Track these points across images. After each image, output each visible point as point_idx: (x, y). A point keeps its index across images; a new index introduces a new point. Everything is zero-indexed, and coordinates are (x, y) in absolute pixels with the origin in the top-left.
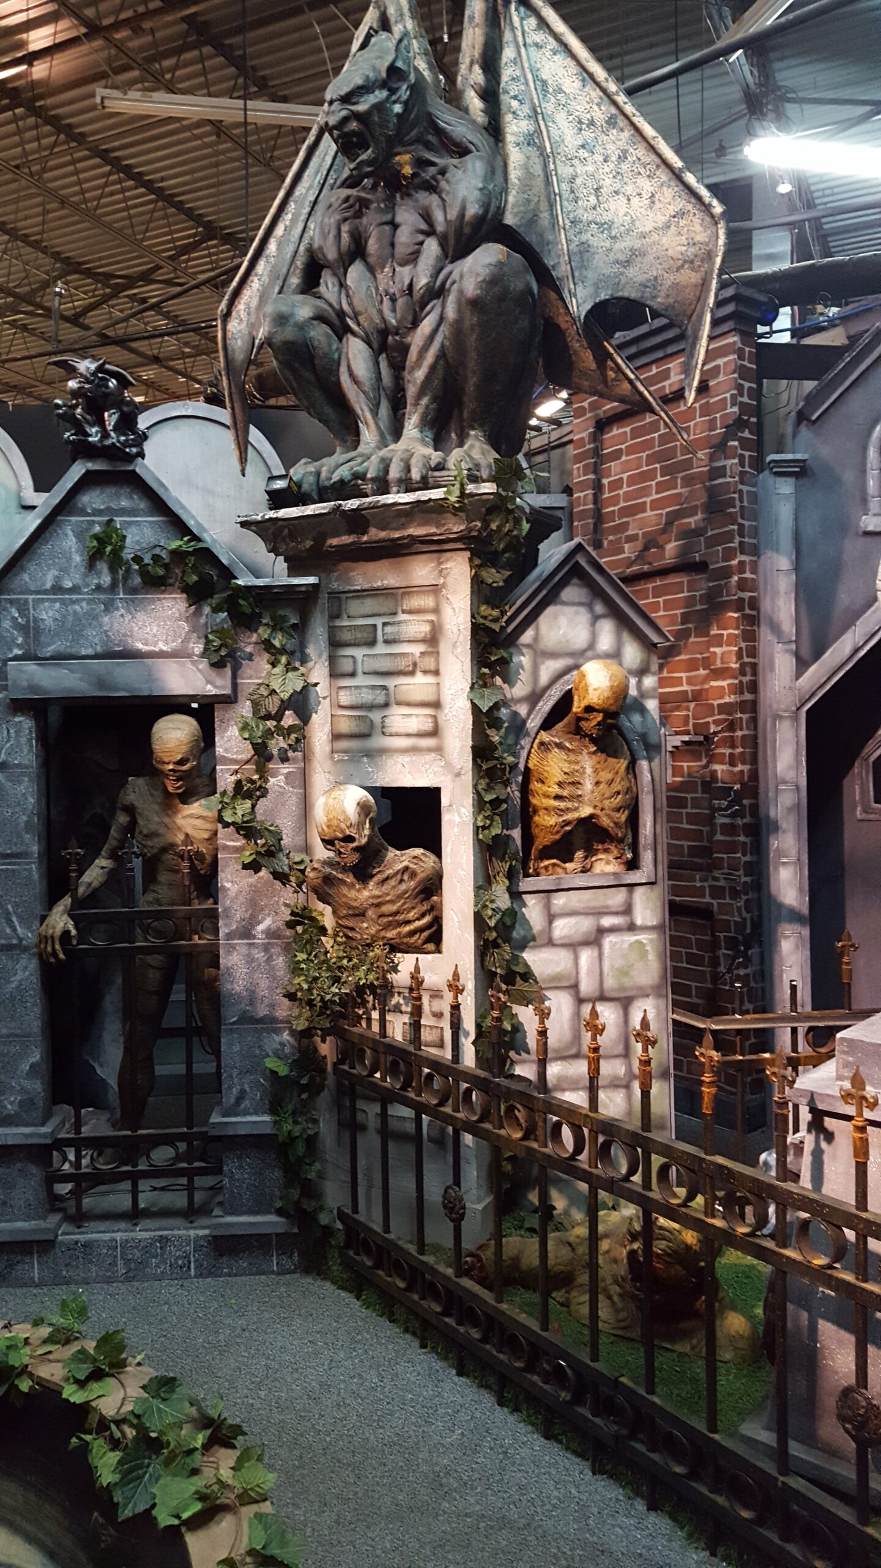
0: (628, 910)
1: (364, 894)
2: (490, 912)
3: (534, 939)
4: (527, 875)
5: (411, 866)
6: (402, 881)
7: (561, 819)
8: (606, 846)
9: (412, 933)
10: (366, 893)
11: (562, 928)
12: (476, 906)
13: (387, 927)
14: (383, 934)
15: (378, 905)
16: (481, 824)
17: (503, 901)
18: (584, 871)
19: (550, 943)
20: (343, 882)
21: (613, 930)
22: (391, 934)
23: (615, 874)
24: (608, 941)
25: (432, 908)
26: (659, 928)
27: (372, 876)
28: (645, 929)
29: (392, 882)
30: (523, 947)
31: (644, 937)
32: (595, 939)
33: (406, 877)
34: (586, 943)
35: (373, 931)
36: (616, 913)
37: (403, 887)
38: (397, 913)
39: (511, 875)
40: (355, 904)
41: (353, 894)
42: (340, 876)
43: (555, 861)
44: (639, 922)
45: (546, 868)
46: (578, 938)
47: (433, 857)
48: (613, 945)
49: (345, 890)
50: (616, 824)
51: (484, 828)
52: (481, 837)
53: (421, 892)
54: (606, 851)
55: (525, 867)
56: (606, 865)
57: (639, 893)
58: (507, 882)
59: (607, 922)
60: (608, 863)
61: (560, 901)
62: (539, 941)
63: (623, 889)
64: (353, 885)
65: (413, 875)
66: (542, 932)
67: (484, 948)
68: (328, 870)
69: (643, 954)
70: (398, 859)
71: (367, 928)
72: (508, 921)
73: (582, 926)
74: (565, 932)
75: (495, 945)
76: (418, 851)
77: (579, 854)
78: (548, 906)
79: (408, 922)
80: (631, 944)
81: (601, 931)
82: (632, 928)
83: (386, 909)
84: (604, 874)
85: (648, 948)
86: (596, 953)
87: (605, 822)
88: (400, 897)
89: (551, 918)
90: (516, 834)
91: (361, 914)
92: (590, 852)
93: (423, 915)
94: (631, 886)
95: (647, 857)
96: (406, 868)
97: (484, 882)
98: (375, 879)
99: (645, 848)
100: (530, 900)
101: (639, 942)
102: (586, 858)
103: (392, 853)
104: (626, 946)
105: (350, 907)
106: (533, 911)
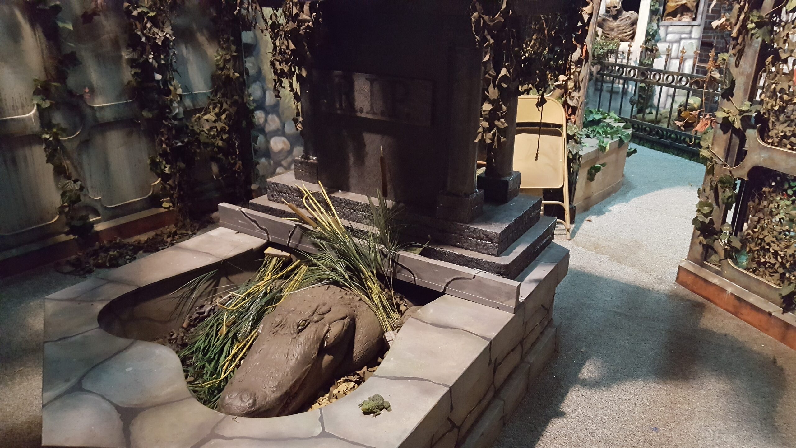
0: (690, 33)
1: (614, 24)
2: (651, 30)
3: (661, 40)
4: (662, 21)
5: (630, 16)
6: (627, 20)
7: (676, 4)
8: (688, 13)
9: (626, 36)
10: (615, 23)
11: (670, 37)
12: (647, 27)
13: (620, 34)
14: (618, 36)
15: (618, 27)
16: (652, 4)
17: (655, 27)
18: (679, 20)
19: (665, 41)
20: (609, 20)
21: (684, 38)
22: (620, 36)
23: (689, 22)
24: (683, 42)
25: (633, 29)
26: (699, 39)
27: (618, 19)
28: (694, 39)
29: (624, 21)
30: (657, 41)
31: (693, 41)
32: (679, 41)
33: (628, 19)
34: (676, 42)
35: (615, 35)
36: (687, 34)
37: (627, 22)
38: (623, 29)
39: (658, 20)
40: (611, 27)
41: (611, 24)
42: (608, 19)
43: (671, 17)
44: (693, 36)
45: (668, 19)
46: (674, 40)
47: (636, 14)
48: (684, 43)
49: (608, 23)
50: (692, 6)
51: (653, 6)
52: (652, 8)
53: (631, 24)
54: (687, 15)
55: (662, 18)
56: (686, 19)
57: (695, 27)
58: (657, 22)
59: (683, 36)
60: (687, 18)
61: (670, 29)
62: (662, 40)
63: (690, 27)
64: (611, 21)
65: (630, 19)
66: (663, 38)
67: (647, 41)
68: (604, 17)
69: (693, 46)
70: (626, 14)
71: (613, 34)
72: (654, 34)
73: (677, 37)
74: (670, 38)
75: (650, 40)
76: (633, 12)
77: (679, 15)
78: (667, 30)
79: (626, 32)
80: (689, 43)
81: (681, 39)
82: (690, 38)
83: (620, 28)
84: (685, 22)
85: (694, 45)
86: (678, 45)
87: (689, 5)
88: (625, 25)
89: (667, 34)
90: (661, 8)
91: (612, 30)
92: (682, 15)
93: (630, 31)
94: (693, 26)
95: (699, 17)
96: (629, 17)
97: (650, 21)
98: (619, 19)
99: (699, 14)
100: (662, 28)
101: (691, 42)
102: (680, 16)
103: (624, 12)
104: (688, 43)
105: (610, 28)
106: (662, 31)
